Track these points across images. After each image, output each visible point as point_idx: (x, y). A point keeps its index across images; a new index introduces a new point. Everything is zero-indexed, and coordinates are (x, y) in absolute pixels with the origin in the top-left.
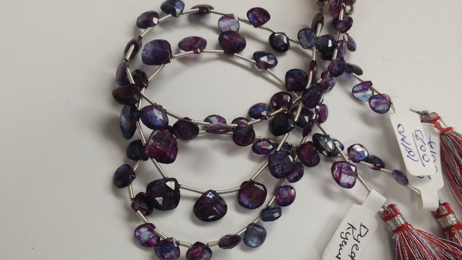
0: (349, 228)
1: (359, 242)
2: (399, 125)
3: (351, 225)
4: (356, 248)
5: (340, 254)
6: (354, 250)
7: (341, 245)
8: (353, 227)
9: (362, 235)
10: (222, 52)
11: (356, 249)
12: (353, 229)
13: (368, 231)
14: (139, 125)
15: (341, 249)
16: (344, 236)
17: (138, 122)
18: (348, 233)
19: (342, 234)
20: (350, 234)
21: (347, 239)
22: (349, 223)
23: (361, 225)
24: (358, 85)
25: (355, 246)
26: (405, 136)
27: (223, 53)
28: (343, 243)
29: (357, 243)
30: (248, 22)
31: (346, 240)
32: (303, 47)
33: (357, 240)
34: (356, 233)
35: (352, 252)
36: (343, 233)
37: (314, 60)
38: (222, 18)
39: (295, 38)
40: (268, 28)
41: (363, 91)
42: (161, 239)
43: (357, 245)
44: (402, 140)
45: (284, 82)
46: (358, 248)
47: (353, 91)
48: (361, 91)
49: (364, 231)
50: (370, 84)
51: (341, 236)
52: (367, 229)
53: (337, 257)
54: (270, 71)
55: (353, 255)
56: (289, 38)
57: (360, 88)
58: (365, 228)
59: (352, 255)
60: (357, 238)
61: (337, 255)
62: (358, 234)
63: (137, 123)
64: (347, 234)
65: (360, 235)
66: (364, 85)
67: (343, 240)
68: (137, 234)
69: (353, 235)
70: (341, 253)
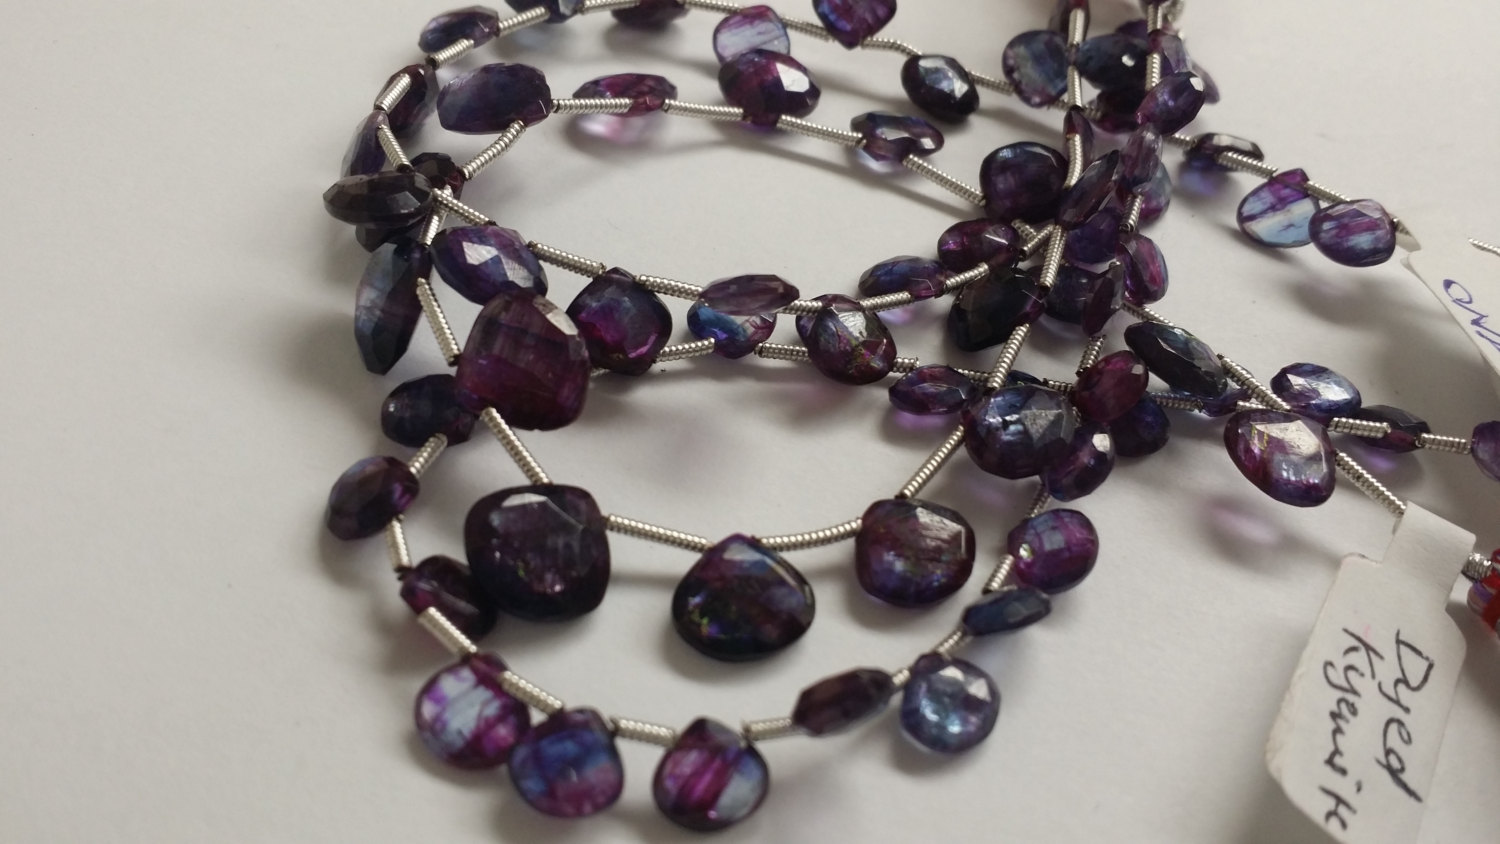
0: (1354, 649)
1: (1407, 710)
2: (1448, 284)
3: (1359, 639)
4: (1400, 734)
5: (1336, 752)
6: (1394, 741)
7: (1335, 716)
8: (1368, 648)
9: (1414, 683)
10: (737, 115)
11: (1402, 738)
12: (1369, 655)
13: (1431, 666)
14: (429, 292)
15: (1337, 731)
16: (1337, 677)
17: (423, 281)
18: (1350, 668)
19: (1329, 669)
20: (1362, 675)
21: (1355, 692)
22: (1351, 629)
23: (1399, 642)
24: (1255, 192)
25: (1394, 727)
26: (1483, 314)
27: (739, 119)
28: (1343, 706)
29: (1399, 714)
30: (819, 31)
31: (1351, 698)
32: (1027, 100)
33: (1397, 702)
34: (1387, 672)
35: (1388, 752)
36: (1329, 664)
37: (1079, 103)
38: (725, 21)
39: (996, 74)
40: (892, 41)
41: (1278, 206)
42: (537, 717)
43: (1400, 723)
44: (1476, 322)
45: (978, 192)
46: (1409, 734)
47: (1243, 219)
48: (1273, 208)
49: (1415, 669)
50: (1298, 179)
51: (1327, 677)
52: (1427, 659)
53: (1330, 762)
54: (921, 162)
55: (1395, 764)
56: (973, 73)
57: (1268, 198)
58: (1418, 653)
59: (1388, 761)
60: (1396, 692)
61: (1326, 756)
62: (1395, 678)
63: (422, 284)
64: (1352, 674)
65: (1403, 680)
66: (1277, 186)
67: (1339, 694)
68: (429, 710)
69: (1373, 676)
70: (1342, 747)
